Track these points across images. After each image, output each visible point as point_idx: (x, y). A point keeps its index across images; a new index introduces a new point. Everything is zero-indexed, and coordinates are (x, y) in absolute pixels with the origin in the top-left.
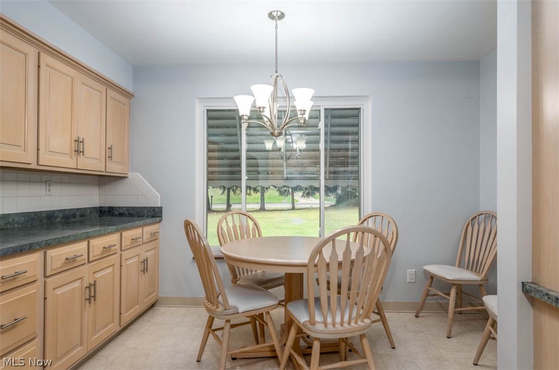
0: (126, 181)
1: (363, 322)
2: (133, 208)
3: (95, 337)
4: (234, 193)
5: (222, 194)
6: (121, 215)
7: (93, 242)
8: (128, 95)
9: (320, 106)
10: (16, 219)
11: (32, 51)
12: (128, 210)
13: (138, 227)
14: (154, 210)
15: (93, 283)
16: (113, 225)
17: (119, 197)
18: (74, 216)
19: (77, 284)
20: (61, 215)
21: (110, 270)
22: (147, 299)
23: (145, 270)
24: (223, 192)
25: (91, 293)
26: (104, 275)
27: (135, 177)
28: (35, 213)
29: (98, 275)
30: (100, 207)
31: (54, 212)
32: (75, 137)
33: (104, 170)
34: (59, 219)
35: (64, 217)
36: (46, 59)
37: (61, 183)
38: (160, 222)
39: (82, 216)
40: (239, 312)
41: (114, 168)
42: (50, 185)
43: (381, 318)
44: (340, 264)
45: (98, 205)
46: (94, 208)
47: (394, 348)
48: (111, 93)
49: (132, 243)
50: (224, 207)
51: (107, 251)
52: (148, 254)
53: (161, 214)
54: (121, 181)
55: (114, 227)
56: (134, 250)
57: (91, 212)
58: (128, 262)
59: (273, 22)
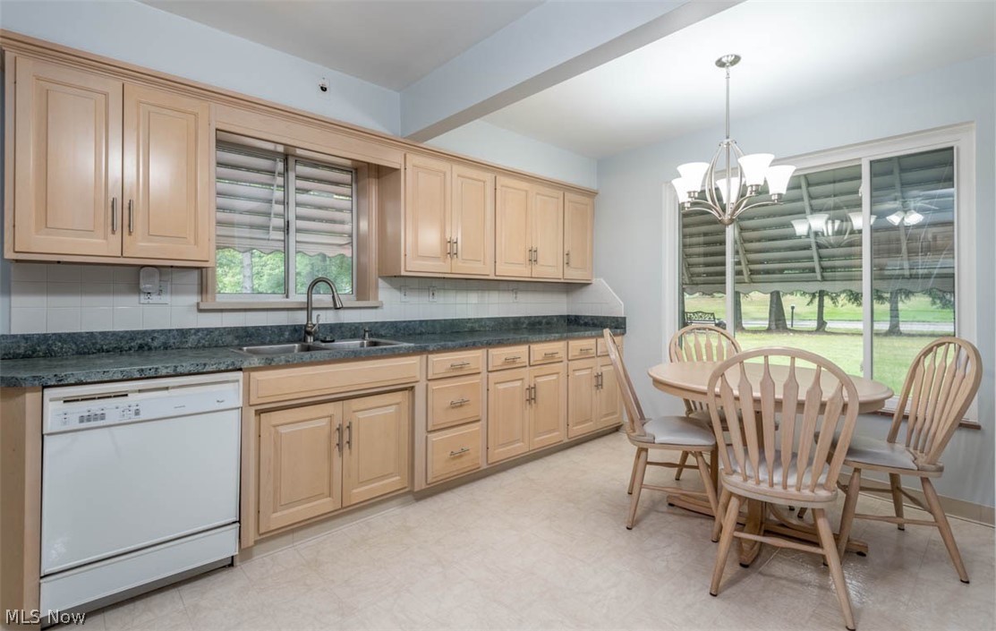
0: (590, 286)
1: (813, 491)
2: (597, 318)
3: (537, 439)
4: (834, 303)
5: (808, 304)
6: (586, 324)
7: (533, 347)
8: (591, 194)
9: (860, 159)
10: (488, 323)
11: (488, 177)
12: (592, 320)
13: (592, 337)
14: (617, 321)
15: (532, 386)
16: (557, 333)
17: (584, 306)
18: (540, 323)
19: (518, 384)
20: (527, 322)
21: (554, 377)
22: (605, 419)
23: (599, 386)
24: (811, 302)
25: (532, 396)
26: (547, 381)
27: (599, 283)
28: (503, 318)
29: (539, 380)
30: (568, 316)
31: (520, 318)
32: (529, 247)
33: (561, 276)
34: (524, 326)
35: (529, 324)
36: (502, 180)
37: (526, 291)
38: (623, 334)
39: (548, 323)
40: (656, 441)
41: (573, 275)
42: (516, 293)
43: (936, 522)
44: (801, 405)
45: (566, 314)
46: (561, 316)
47: (968, 582)
48: (569, 196)
49: (581, 354)
50: (814, 325)
51: (550, 359)
52: (604, 369)
53: (625, 324)
54: (585, 289)
55: (557, 335)
56: (585, 361)
57: (558, 321)
58: (577, 373)
59: (724, 70)
